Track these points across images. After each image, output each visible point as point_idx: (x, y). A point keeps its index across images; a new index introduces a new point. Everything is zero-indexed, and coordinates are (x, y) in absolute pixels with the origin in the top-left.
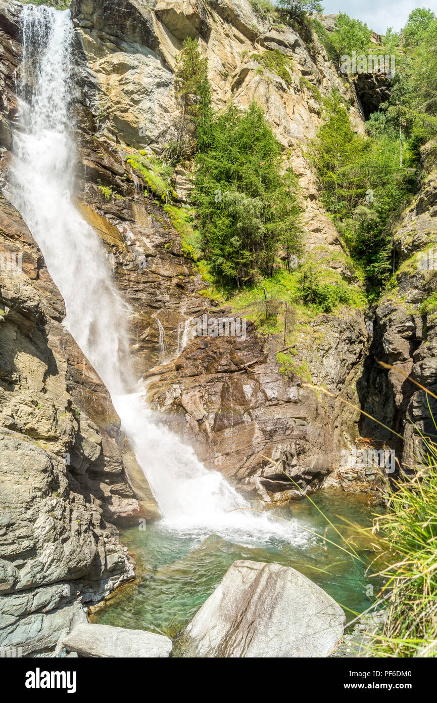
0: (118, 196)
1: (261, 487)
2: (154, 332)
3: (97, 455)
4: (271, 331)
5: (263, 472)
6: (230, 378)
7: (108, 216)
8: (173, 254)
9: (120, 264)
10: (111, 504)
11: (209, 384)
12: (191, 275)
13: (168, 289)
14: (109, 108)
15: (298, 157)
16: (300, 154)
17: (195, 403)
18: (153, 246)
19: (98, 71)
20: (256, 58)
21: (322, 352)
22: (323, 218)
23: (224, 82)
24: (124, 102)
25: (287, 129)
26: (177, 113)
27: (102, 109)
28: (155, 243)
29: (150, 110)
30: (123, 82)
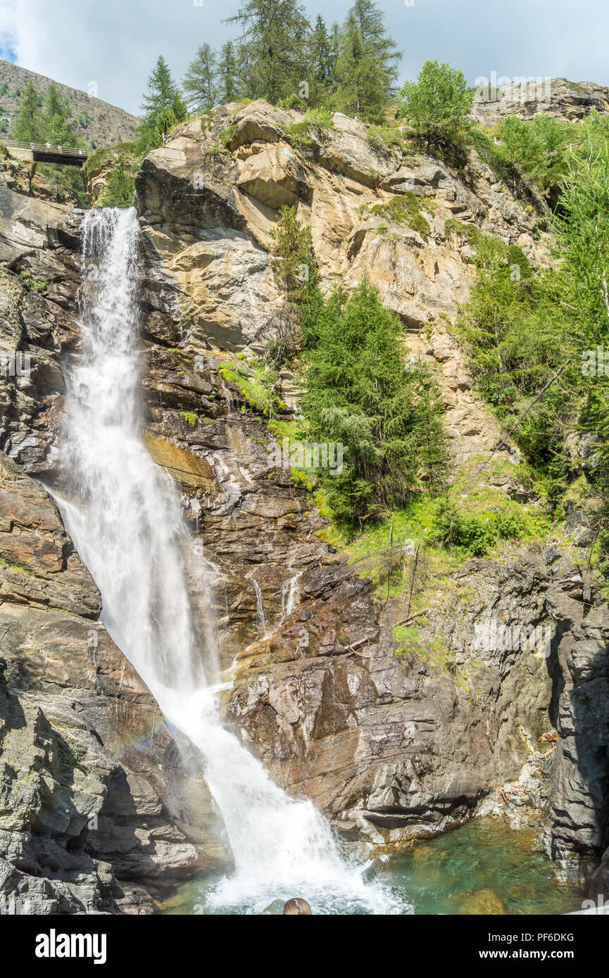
0: (207, 420)
1: (366, 824)
2: (249, 597)
4: (392, 593)
5: (366, 803)
6: (334, 663)
7: (194, 447)
8: (280, 486)
9: (207, 510)
10: (155, 853)
11: (305, 673)
12: (305, 511)
13: (271, 535)
14: (192, 311)
15: (441, 334)
16: (444, 330)
17: (286, 700)
18: (253, 479)
19: (176, 270)
20: (378, 211)
21: (471, 616)
22: (481, 415)
23: (337, 250)
24: (210, 300)
25: (425, 298)
26: (279, 300)
27: (184, 313)
28: (255, 474)
29: (244, 303)
30: (206, 277)
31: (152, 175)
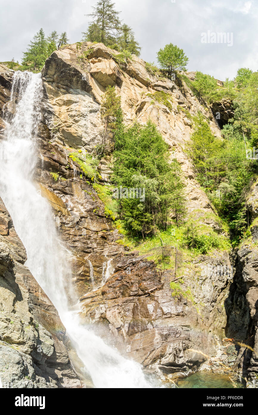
0: (63, 179)
1: (159, 370)
2: (86, 269)
3: (52, 353)
4: (166, 267)
5: (160, 361)
6: (138, 300)
7: (56, 191)
8: (99, 216)
9: (63, 224)
10: (63, 382)
11: (124, 304)
12: (111, 230)
13: (96, 240)
14: (59, 125)
15: (179, 152)
16: (181, 150)
17: (115, 317)
18: (86, 211)
19: (54, 105)
20: (150, 96)
21: (201, 281)
22: (199, 191)
23: (131, 109)
24: (69, 121)
25: (171, 136)
26: (102, 127)
27: (55, 126)
28: (87, 209)
29: (85, 126)
30: (69, 110)
31: (55, 60)
